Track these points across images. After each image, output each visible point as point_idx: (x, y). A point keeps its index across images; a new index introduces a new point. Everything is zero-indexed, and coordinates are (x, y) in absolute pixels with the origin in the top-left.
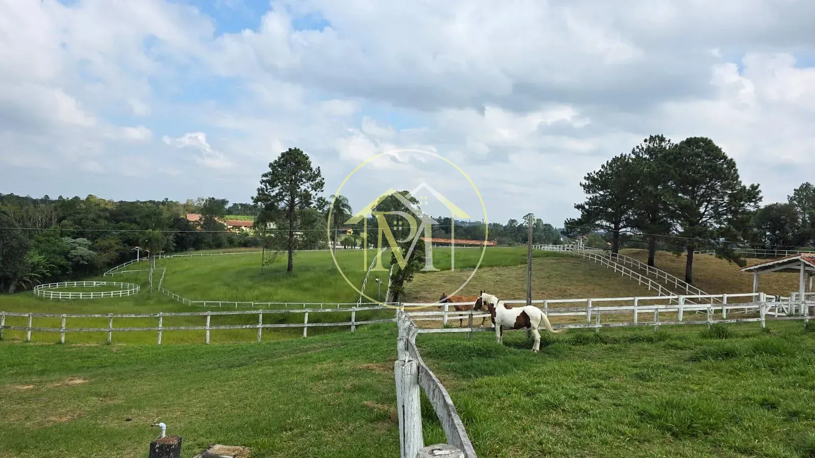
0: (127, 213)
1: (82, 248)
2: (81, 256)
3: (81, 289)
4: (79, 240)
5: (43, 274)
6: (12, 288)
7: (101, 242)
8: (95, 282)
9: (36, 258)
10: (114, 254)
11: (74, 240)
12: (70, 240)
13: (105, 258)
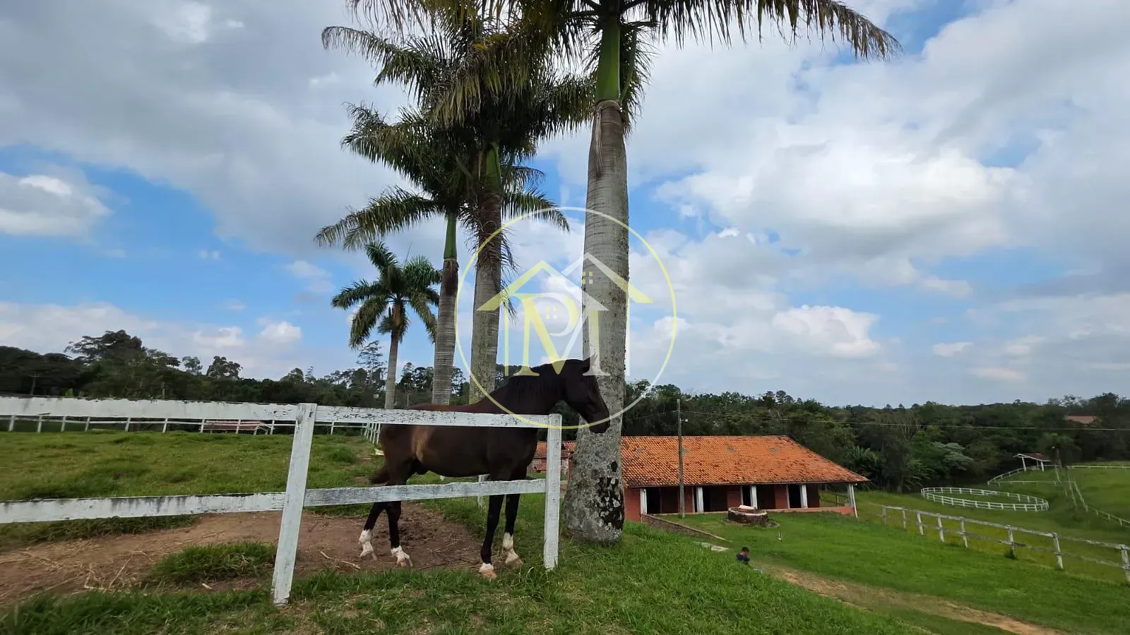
0: (995, 417)
1: (955, 453)
2: (957, 461)
3: (967, 496)
4: (950, 445)
5: (922, 477)
6: (899, 489)
7: (974, 448)
8: (983, 491)
9: (914, 462)
10: (993, 461)
11: (945, 446)
12: (939, 445)
13: (983, 464)
